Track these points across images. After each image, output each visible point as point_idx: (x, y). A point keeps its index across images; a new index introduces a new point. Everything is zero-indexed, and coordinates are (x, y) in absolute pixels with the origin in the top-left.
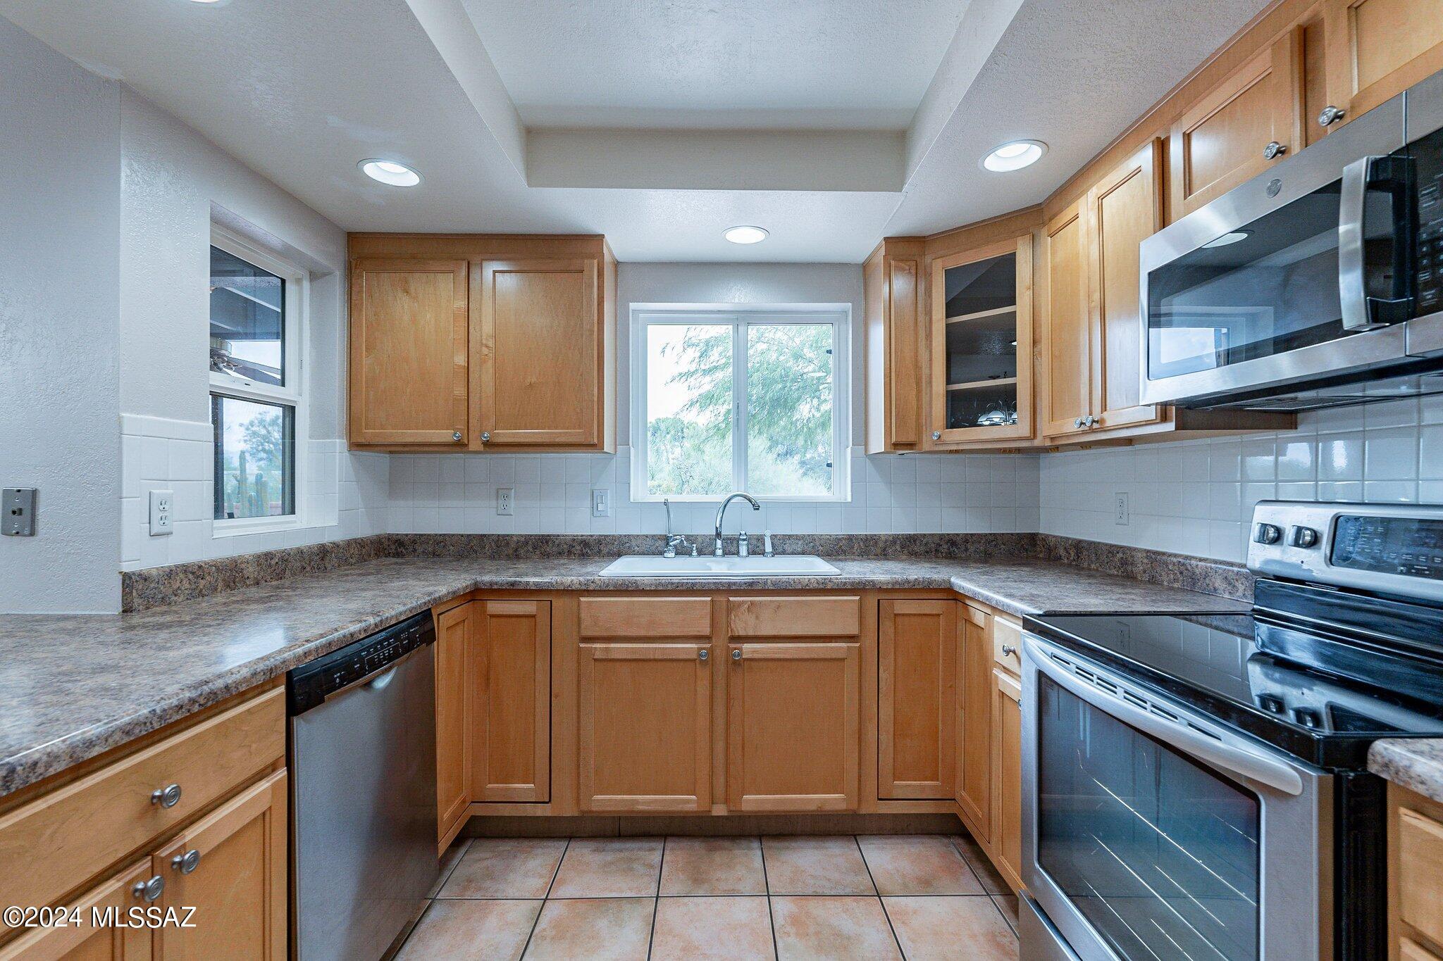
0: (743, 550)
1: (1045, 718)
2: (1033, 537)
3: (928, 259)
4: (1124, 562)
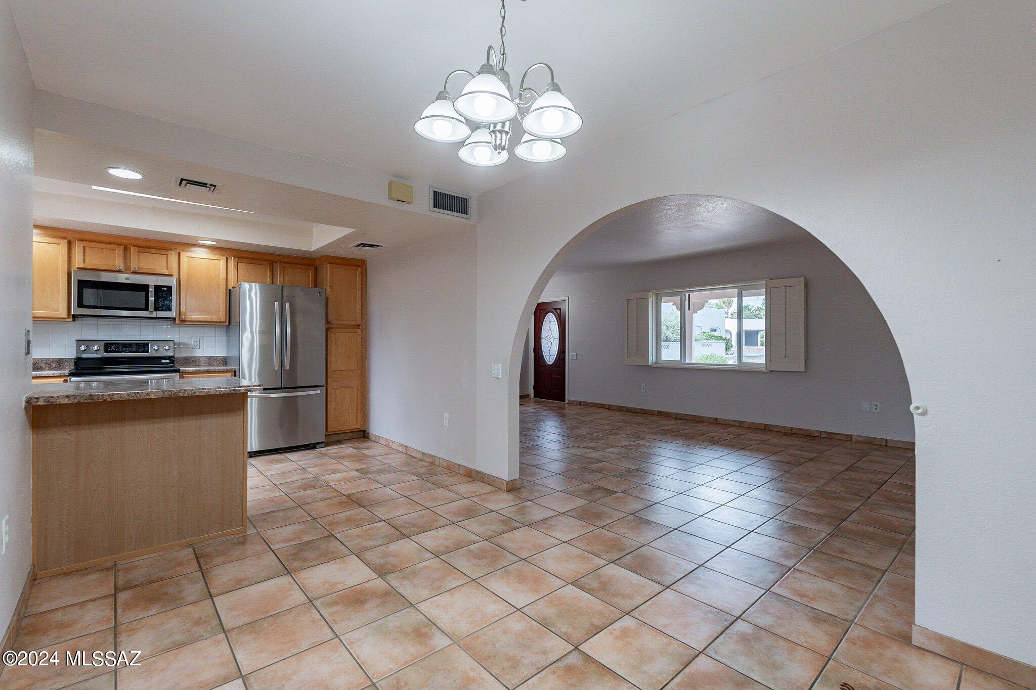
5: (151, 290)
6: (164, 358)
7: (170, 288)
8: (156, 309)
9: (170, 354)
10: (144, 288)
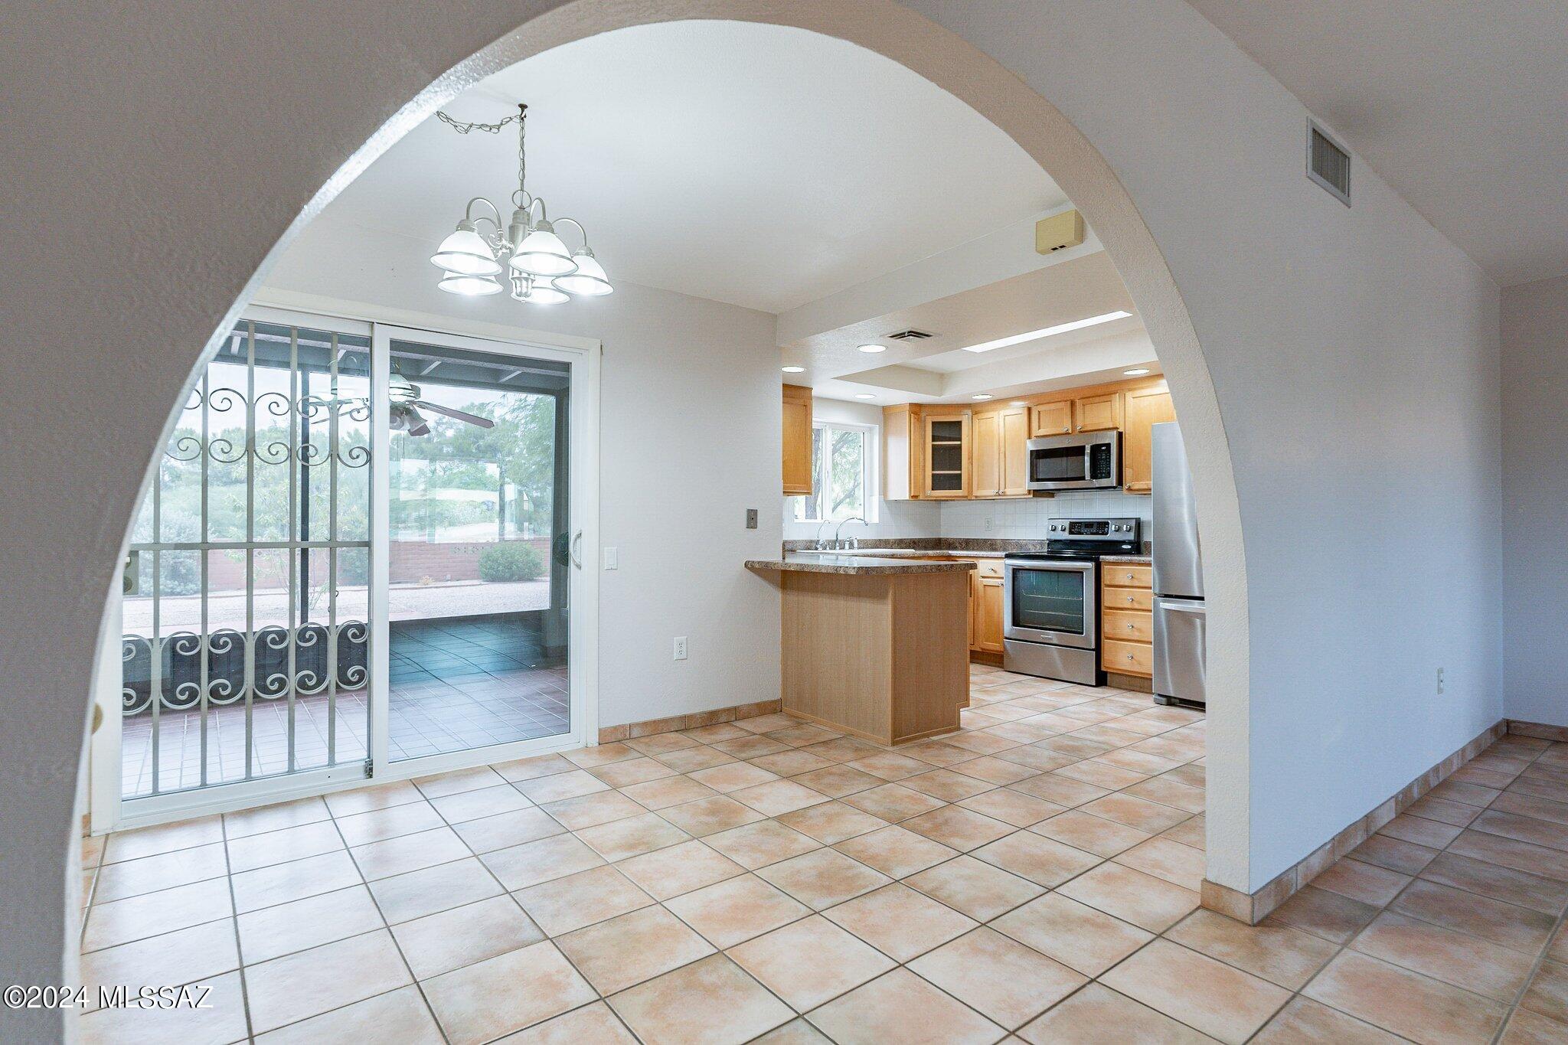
0: (847, 546)
1: (1016, 583)
2: (940, 539)
3: (923, 415)
4: (991, 545)
5: (1088, 451)
6: (1124, 542)
7: (1108, 445)
8: (1094, 476)
9: (1131, 536)
10: (1079, 451)
